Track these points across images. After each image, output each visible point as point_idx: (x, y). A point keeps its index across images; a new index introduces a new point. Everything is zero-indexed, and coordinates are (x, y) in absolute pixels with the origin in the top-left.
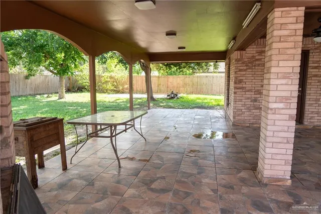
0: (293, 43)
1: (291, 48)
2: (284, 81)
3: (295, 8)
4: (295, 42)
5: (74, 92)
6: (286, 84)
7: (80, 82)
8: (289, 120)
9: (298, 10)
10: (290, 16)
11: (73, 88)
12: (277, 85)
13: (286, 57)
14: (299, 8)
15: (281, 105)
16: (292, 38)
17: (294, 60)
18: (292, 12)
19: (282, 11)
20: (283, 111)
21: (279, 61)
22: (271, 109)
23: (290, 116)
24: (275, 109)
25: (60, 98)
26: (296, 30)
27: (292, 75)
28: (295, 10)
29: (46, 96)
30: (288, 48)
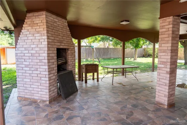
0: (168, 35)
1: (167, 37)
2: (164, 54)
3: (168, 18)
4: (168, 34)
5: (146, 57)
6: (165, 55)
7: (149, 52)
8: (166, 74)
9: (169, 18)
10: (166, 21)
11: (146, 55)
12: (161, 56)
13: (164, 42)
14: (170, 17)
15: (163, 66)
16: (167, 32)
17: (168, 43)
18: (167, 20)
19: (163, 20)
20: (163, 69)
21: (161, 44)
22: (158, 67)
23: (167, 72)
24: (160, 67)
25: (134, 60)
26: (169, 28)
27: (167, 51)
28: (168, 19)
29: (130, 58)
30: (166, 38)
